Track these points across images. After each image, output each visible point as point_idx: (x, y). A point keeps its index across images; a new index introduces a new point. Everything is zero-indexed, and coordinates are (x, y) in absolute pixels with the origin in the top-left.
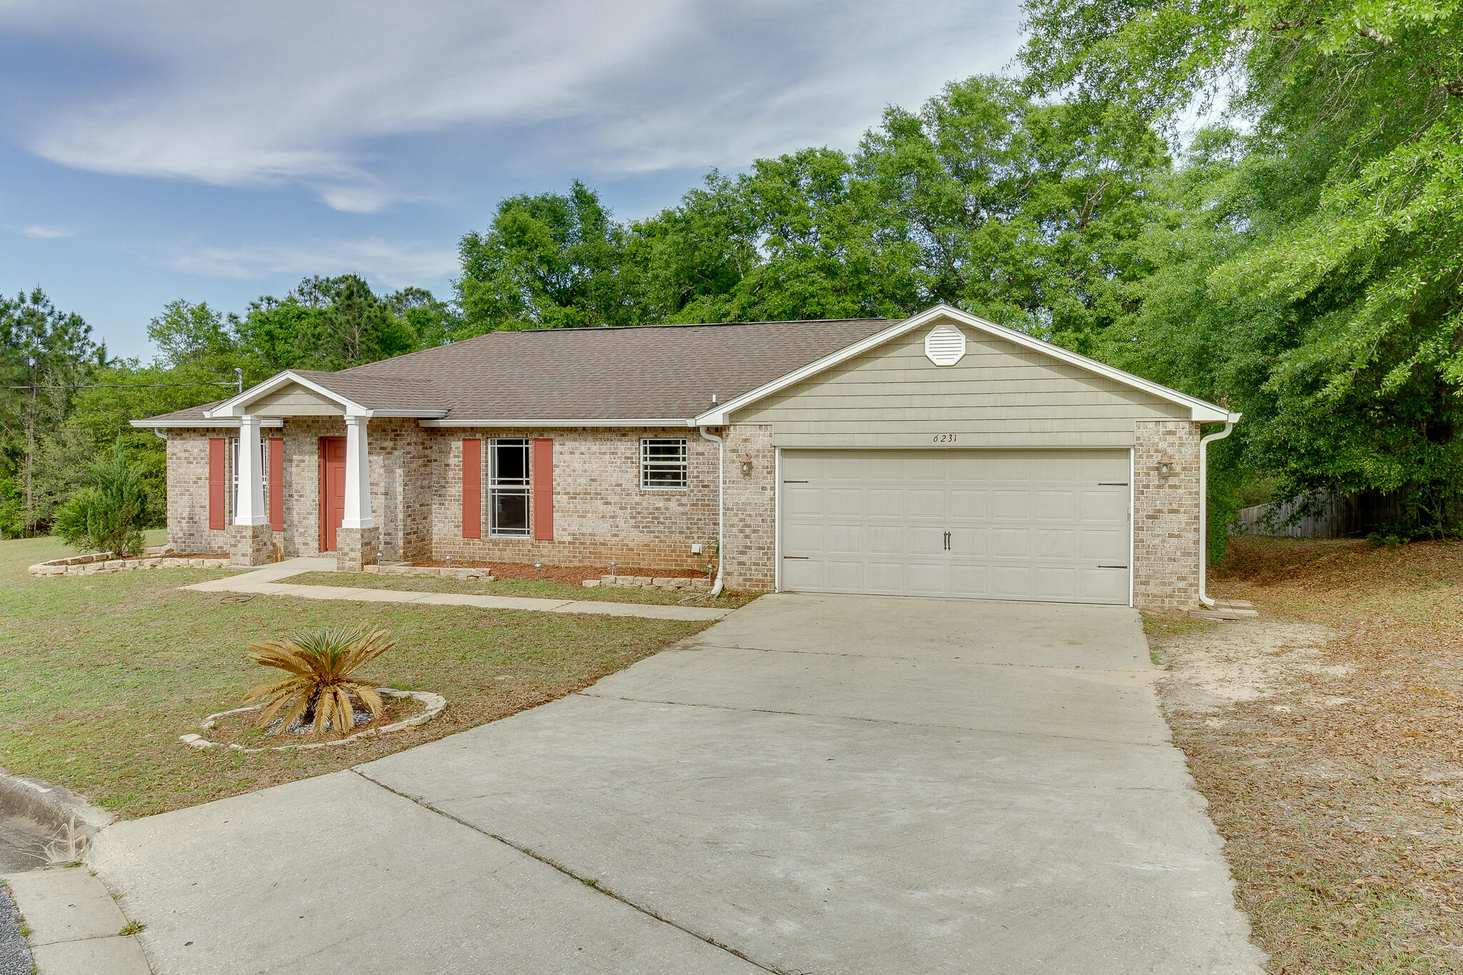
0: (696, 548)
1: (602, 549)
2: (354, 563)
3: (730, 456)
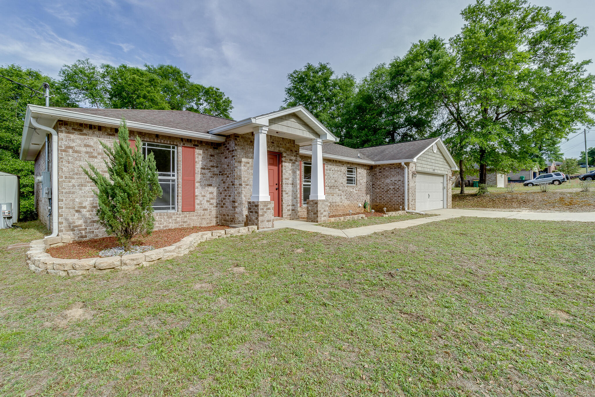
0: (361, 205)
1: (338, 208)
2: (325, 218)
3: (410, 172)
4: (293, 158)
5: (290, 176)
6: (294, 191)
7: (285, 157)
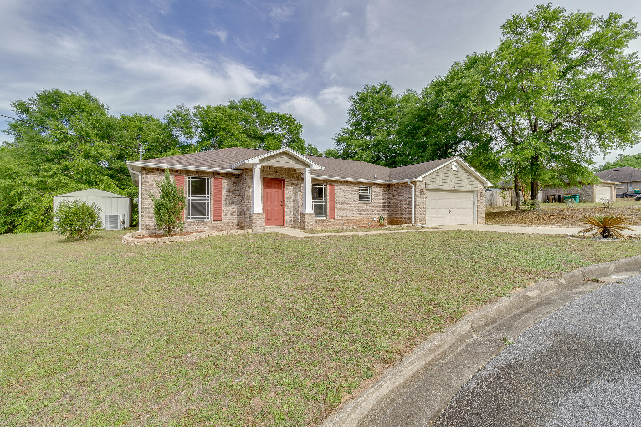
0: (375, 219)
2: (312, 226)
3: (417, 190)
4: (295, 182)
5: (292, 196)
6: (296, 207)
7: (287, 182)
